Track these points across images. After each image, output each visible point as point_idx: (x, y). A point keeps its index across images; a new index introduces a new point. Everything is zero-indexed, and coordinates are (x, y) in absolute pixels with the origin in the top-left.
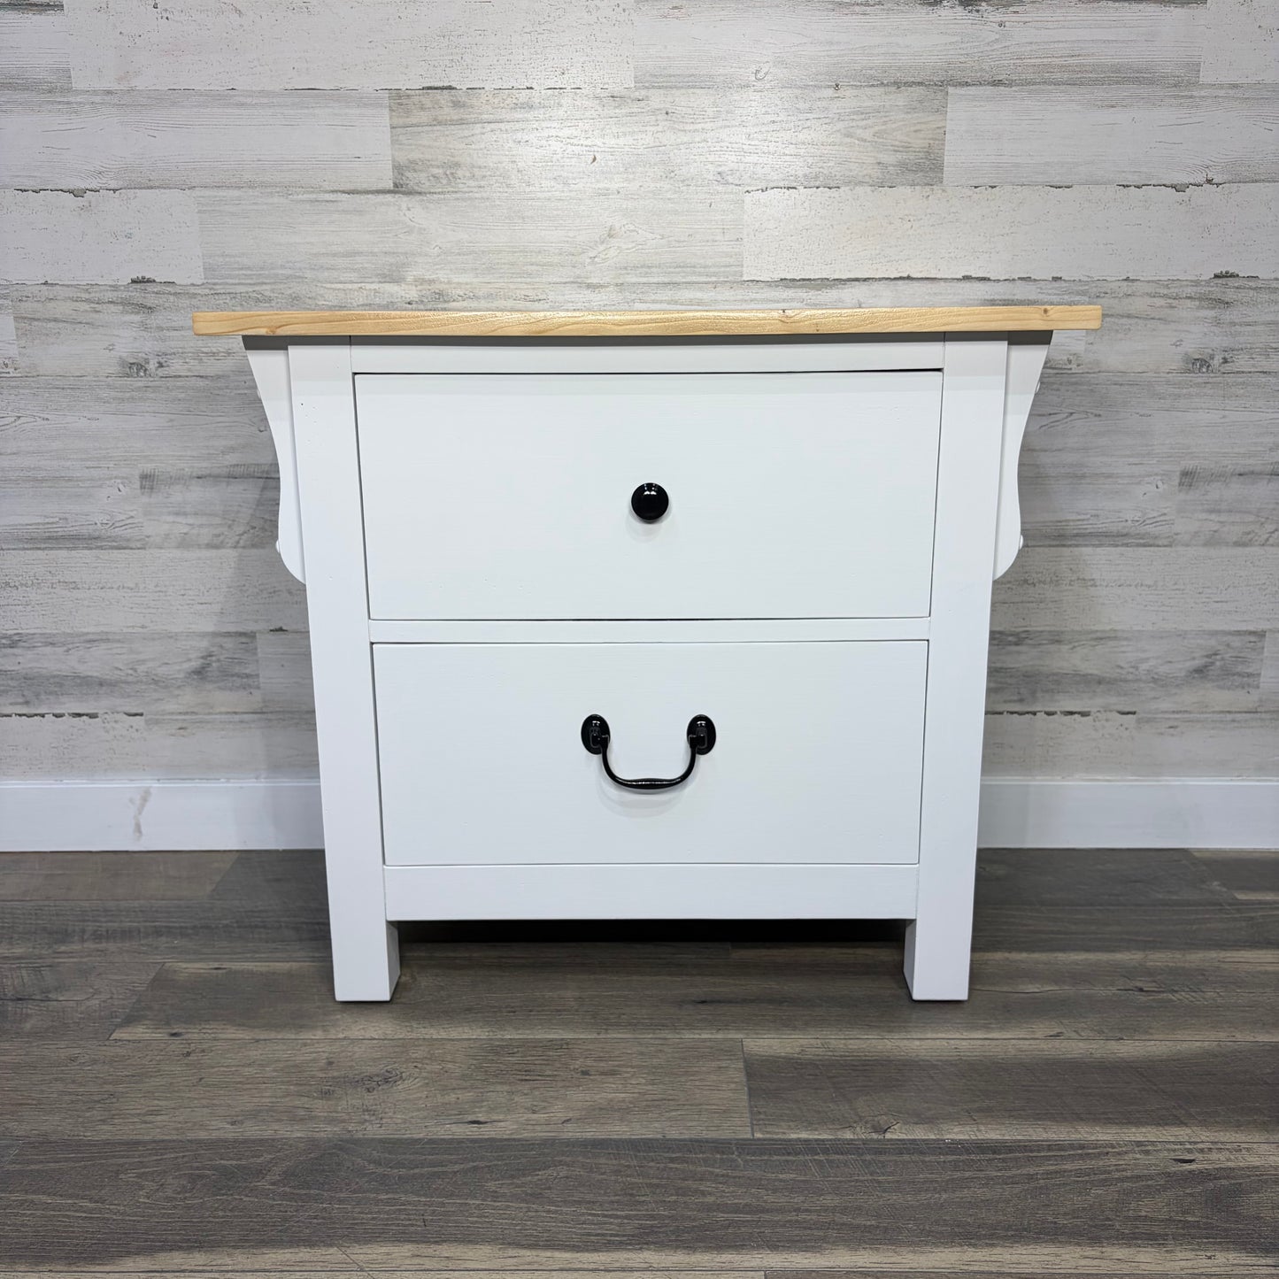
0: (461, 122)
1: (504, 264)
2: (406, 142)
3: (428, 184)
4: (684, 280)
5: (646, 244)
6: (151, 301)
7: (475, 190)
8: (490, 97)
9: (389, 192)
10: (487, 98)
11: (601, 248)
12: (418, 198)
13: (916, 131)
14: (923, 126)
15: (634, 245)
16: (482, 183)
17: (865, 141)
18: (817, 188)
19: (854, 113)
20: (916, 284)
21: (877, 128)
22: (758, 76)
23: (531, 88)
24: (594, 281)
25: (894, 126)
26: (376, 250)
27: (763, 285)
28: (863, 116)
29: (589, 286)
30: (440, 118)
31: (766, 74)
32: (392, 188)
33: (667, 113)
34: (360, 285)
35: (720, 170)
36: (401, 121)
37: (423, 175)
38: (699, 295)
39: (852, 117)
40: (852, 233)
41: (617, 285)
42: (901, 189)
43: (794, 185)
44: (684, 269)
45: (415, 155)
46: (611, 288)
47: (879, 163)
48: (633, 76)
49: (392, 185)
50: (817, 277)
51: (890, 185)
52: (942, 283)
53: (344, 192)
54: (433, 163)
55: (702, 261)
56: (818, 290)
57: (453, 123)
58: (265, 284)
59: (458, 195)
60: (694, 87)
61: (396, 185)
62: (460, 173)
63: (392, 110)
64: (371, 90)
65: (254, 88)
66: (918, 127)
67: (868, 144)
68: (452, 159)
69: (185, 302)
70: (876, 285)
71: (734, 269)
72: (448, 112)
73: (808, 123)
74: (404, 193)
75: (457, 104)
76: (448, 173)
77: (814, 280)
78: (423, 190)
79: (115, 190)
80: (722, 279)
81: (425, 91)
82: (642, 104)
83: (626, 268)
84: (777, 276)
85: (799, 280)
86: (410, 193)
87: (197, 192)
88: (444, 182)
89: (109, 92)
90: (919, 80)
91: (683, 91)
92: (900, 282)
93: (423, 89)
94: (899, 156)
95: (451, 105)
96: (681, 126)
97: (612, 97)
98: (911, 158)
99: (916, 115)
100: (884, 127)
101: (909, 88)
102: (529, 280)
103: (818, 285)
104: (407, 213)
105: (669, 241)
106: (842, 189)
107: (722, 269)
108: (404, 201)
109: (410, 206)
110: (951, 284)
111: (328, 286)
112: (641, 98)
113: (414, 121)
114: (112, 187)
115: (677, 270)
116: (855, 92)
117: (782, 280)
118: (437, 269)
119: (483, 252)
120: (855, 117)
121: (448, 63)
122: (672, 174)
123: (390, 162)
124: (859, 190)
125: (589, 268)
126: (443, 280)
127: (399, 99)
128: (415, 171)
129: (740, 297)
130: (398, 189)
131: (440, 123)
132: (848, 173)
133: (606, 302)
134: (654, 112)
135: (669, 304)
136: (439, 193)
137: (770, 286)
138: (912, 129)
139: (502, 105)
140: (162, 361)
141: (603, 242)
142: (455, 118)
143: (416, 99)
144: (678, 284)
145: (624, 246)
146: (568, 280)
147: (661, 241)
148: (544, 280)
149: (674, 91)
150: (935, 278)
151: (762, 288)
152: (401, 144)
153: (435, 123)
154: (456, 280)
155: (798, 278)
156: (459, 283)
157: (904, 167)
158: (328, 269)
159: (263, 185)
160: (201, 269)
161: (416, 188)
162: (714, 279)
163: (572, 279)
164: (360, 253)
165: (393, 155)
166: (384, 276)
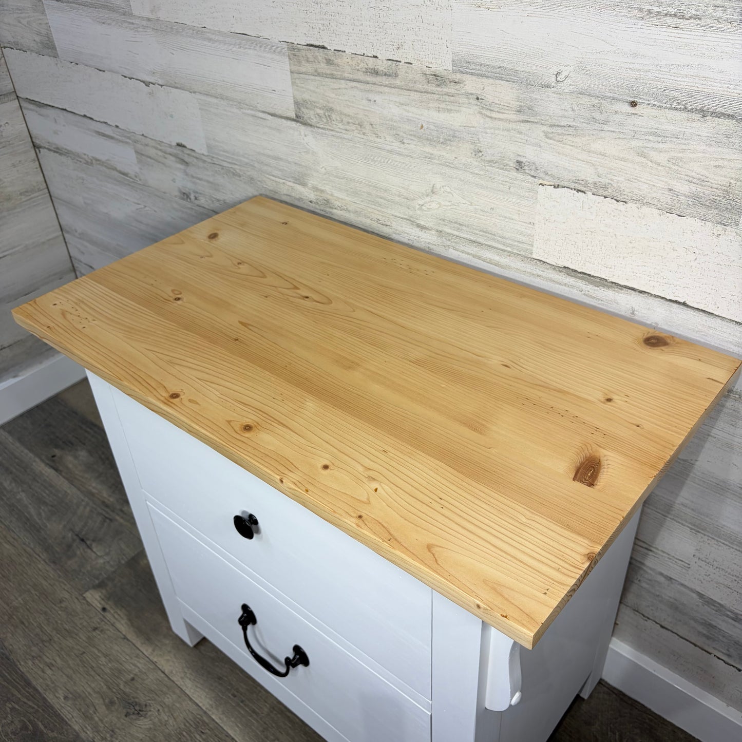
0: (332, 76)
1: (364, 192)
2: (299, 85)
3: (315, 120)
4: (485, 242)
5: (458, 206)
6: (186, 158)
7: (344, 132)
8: (349, 60)
9: (293, 120)
10: (347, 60)
11: (428, 199)
12: (310, 129)
13: (716, 166)
14: (726, 163)
15: (449, 204)
16: (348, 128)
17: (659, 164)
18: (605, 197)
19: (650, 134)
20: (691, 312)
21: (673, 154)
22: (559, 79)
23: (376, 57)
24: (422, 223)
25: (692, 156)
26: (290, 160)
27: (549, 266)
28: (660, 139)
29: (418, 226)
30: (319, 70)
31: (567, 77)
32: (295, 118)
33: (478, 99)
34: (284, 181)
35: (519, 159)
36: (296, 68)
37: (312, 112)
38: (496, 258)
39: (647, 137)
40: (633, 247)
41: (437, 231)
42: (690, 220)
43: (583, 189)
44: (486, 234)
45: (306, 96)
46: (433, 232)
47: (670, 190)
48: (451, 60)
49: (294, 116)
50: (597, 275)
51: (679, 213)
52: (719, 321)
53: (269, 114)
54: (318, 105)
55: (500, 232)
56: (596, 286)
57: (326, 76)
58: (236, 164)
59: (333, 133)
60: (501, 79)
61: (297, 116)
62: (334, 116)
63: (290, 59)
64: (277, 41)
65: (216, 29)
66: (720, 163)
67: (662, 168)
68: (327, 104)
69: (201, 164)
70: (651, 300)
71: (525, 246)
72: (323, 67)
73: (603, 134)
74: (302, 123)
75: (329, 62)
76: (326, 114)
77: (593, 276)
78: (313, 124)
79: (162, 86)
80: (515, 251)
81: (308, 47)
82: (458, 86)
83: (443, 220)
84: (562, 264)
85: (581, 273)
86: (305, 124)
87: (198, 96)
88: (325, 121)
89: (149, 20)
90: (730, 112)
91: (491, 81)
92: (675, 305)
93: (307, 45)
94: (693, 188)
95: (325, 61)
96: (488, 113)
97: (435, 75)
98: (707, 192)
99: (720, 149)
100: (680, 155)
101: (716, 119)
102: (379, 208)
103: (597, 282)
104: (305, 138)
105: (475, 209)
106: (629, 205)
107: (516, 244)
108: (302, 129)
109: (306, 133)
110: (728, 324)
111: (267, 176)
112: (457, 81)
113: (303, 69)
114: (160, 83)
115: (481, 233)
116: (654, 112)
117: (565, 267)
118: (324, 184)
119: (351, 180)
120: (651, 138)
121: (321, 26)
122: (480, 154)
123: (292, 98)
124: (646, 210)
125: (418, 212)
126: (328, 192)
127: (293, 50)
128: (307, 108)
129: (529, 270)
130: (298, 119)
131: (319, 75)
132: (636, 191)
133: (429, 241)
134: (468, 95)
135: (474, 257)
136: (322, 128)
137: (554, 269)
138: (713, 163)
139: (357, 67)
140: (197, 196)
141: (427, 196)
142: (328, 72)
143: (303, 53)
144: (482, 244)
145: (443, 203)
146: (404, 217)
147: (470, 206)
148: (389, 212)
149: (484, 80)
150: (712, 314)
151: (548, 269)
152: (297, 86)
153: (316, 74)
154: (336, 195)
155: (580, 271)
156: (337, 197)
157: (697, 200)
158: (266, 165)
159: (227, 98)
160: (205, 146)
161: (309, 121)
162: (509, 249)
163: (406, 217)
164: (281, 159)
165: (293, 94)
166: (296, 179)
